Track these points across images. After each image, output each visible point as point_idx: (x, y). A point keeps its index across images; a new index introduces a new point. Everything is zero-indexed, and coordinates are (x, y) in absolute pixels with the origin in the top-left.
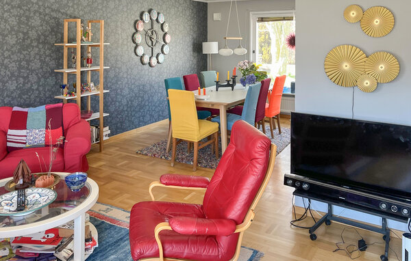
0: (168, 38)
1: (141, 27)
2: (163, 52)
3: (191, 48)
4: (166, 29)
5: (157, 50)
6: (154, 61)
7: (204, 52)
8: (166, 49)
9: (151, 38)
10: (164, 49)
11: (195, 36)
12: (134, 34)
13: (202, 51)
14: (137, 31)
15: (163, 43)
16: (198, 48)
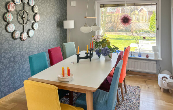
0: (38, 18)
1: (12, 8)
2: (33, 29)
3: (55, 25)
4: (36, 10)
5: (28, 27)
6: (25, 36)
7: (65, 27)
8: (36, 26)
9: (22, 18)
10: (34, 26)
11: (58, 16)
12: (5, 13)
13: (63, 26)
14: (8, 11)
15: (33, 21)
16: (60, 25)
